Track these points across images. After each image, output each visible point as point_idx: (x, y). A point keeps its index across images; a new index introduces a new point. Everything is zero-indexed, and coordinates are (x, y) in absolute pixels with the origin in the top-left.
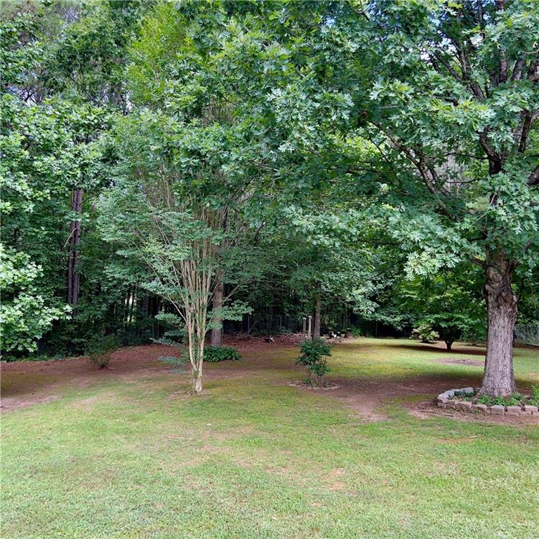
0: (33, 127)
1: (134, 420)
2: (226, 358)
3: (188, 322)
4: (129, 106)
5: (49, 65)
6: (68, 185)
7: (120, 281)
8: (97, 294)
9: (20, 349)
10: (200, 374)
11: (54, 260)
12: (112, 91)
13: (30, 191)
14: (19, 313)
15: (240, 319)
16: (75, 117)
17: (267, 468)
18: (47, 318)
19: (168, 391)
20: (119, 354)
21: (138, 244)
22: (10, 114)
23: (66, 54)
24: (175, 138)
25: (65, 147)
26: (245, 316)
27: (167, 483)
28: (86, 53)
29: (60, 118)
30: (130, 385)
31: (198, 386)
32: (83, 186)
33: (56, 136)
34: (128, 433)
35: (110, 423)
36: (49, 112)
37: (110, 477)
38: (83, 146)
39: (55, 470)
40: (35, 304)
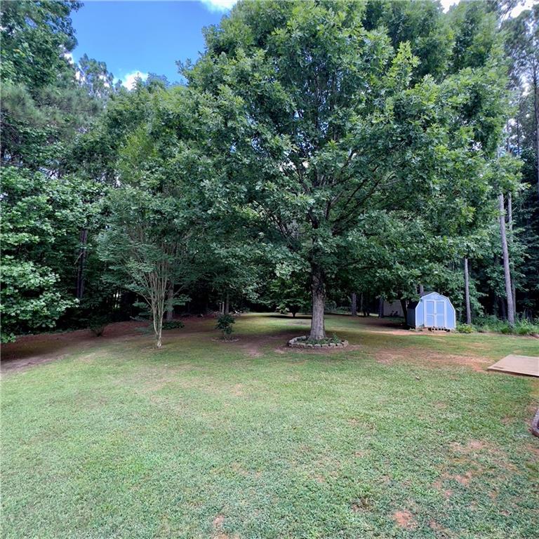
0: (55, 192)
1: (119, 366)
2: (175, 327)
3: (153, 308)
4: (118, 183)
5: (68, 157)
6: (78, 227)
7: (111, 284)
8: (95, 292)
9: (44, 326)
10: (160, 337)
11: (67, 272)
12: (108, 174)
13: (52, 230)
14: (43, 304)
15: (184, 304)
16: (83, 187)
17: (199, 387)
18: (63, 306)
19: (140, 347)
20: (109, 327)
21: (123, 262)
22: (41, 184)
23: (79, 152)
24: (146, 203)
25: (76, 205)
26: (187, 303)
27: (140, 401)
28: (92, 151)
29: (74, 187)
30: (117, 345)
31: (159, 344)
32: (88, 228)
33: (71, 198)
34: (116, 373)
35: (104, 368)
36: (67, 184)
37: (103, 401)
38: (88, 205)
39: (67, 400)
40: (54, 298)
